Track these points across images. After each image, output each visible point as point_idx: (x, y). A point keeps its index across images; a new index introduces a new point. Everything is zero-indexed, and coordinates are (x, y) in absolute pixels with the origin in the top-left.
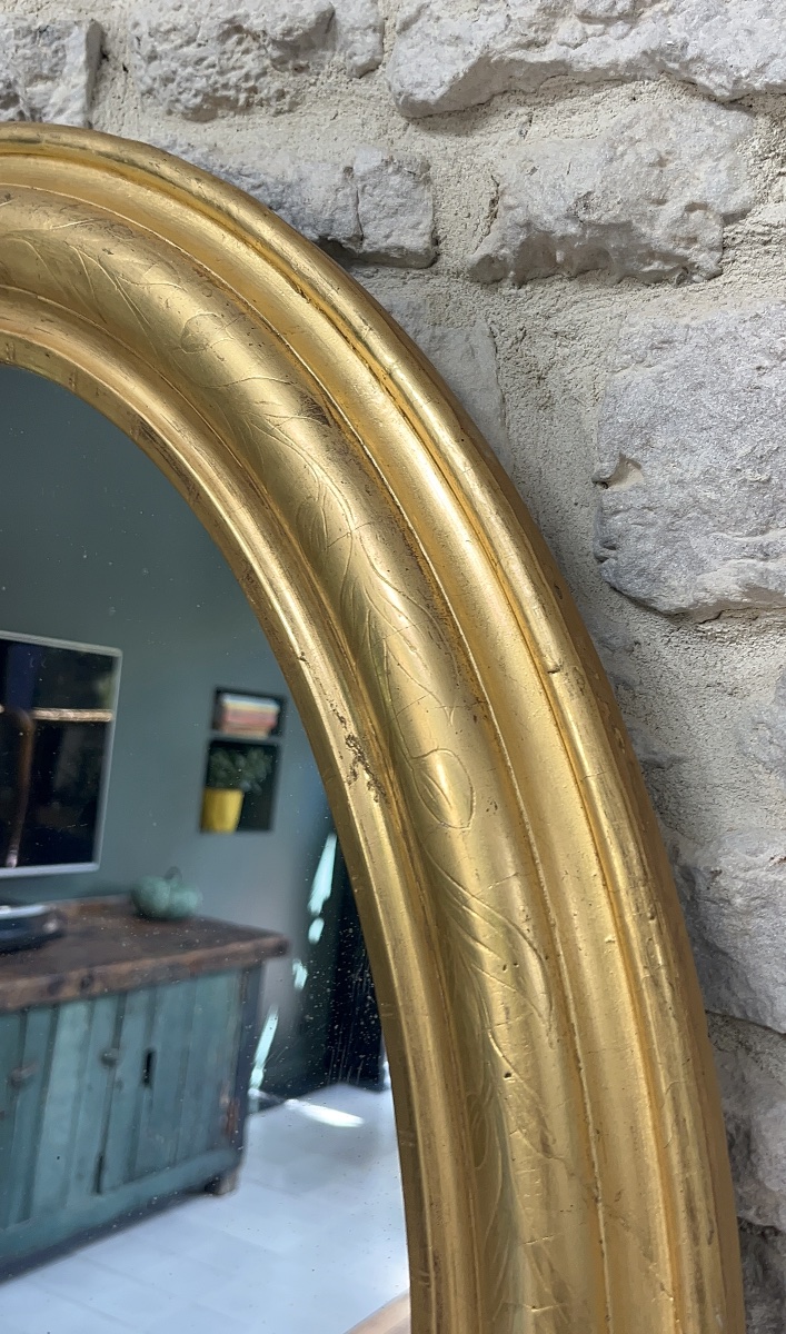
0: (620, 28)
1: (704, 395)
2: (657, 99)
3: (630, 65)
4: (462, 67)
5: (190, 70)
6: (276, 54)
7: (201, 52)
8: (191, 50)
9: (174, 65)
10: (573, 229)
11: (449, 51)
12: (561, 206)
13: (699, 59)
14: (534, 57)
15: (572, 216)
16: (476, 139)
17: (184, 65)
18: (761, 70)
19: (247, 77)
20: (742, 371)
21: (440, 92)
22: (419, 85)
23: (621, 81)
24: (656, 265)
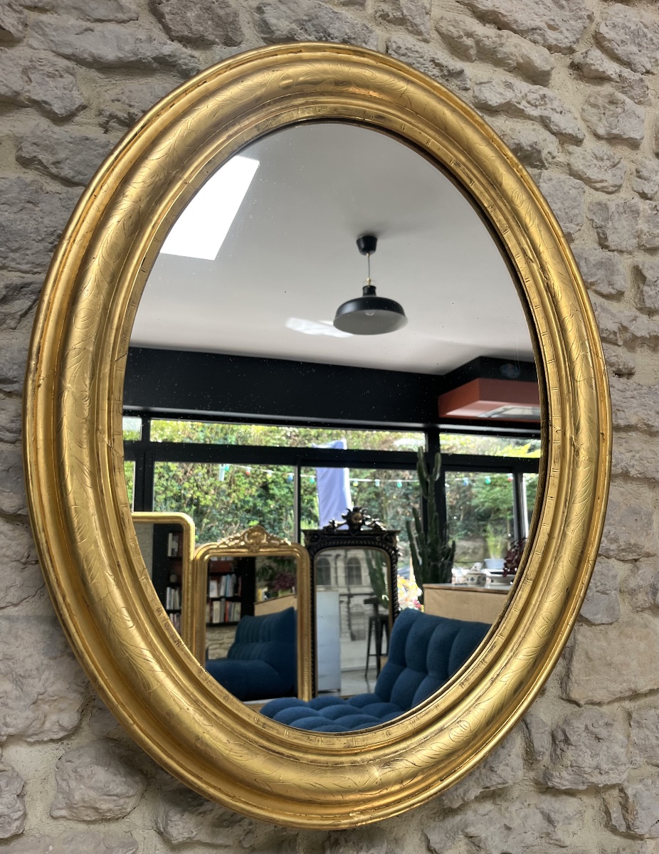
0: (534, 108)
1: (558, 192)
2: (538, 127)
3: (536, 117)
4: (504, 101)
5: (419, 65)
6: (446, 74)
7: (424, 62)
8: (421, 60)
9: (414, 61)
10: (529, 149)
11: (498, 96)
12: (528, 143)
13: (553, 122)
14: (518, 106)
15: (531, 146)
16: (493, 119)
17: (418, 63)
18: (565, 129)
19: (433, 75)
20: (566, 189)
21: (495, 105)
22: (490, 100)
23: (532, 120)
24: (538, 163)
